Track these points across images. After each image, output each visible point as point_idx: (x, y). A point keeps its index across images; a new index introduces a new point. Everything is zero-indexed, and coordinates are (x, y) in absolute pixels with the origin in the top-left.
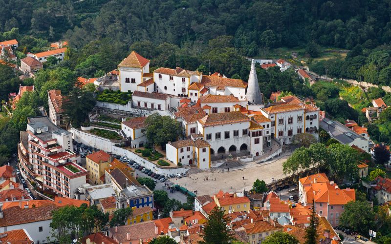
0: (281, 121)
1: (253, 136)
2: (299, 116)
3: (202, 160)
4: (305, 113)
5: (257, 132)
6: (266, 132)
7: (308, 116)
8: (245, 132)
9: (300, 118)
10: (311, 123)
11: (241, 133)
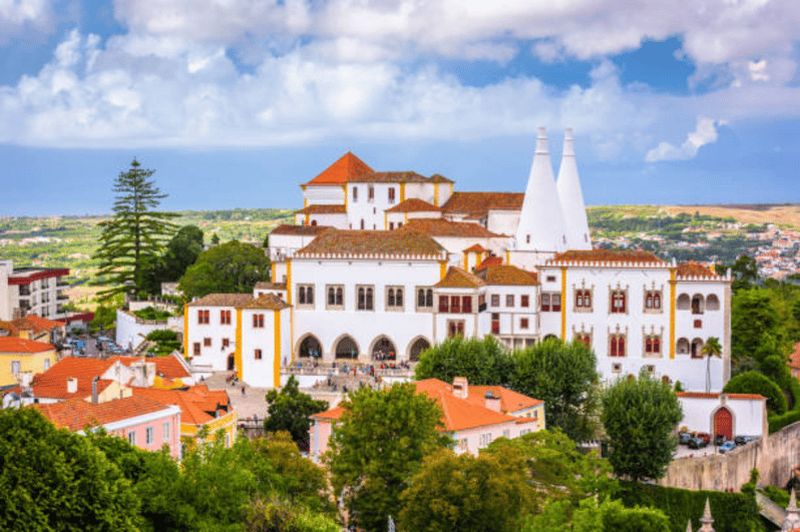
0: (584, 297)
1: (443, 309)
2: (649, 288)
3: (253, 354)
4: (673, 283)
5: (455, 299)
6: (517, 323)
7: (683, 297)
8: (424, 298)
9: (653, 299)
10: (698, 324)
11: (410, 298)
